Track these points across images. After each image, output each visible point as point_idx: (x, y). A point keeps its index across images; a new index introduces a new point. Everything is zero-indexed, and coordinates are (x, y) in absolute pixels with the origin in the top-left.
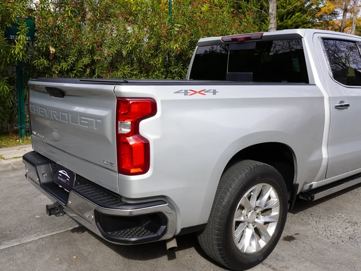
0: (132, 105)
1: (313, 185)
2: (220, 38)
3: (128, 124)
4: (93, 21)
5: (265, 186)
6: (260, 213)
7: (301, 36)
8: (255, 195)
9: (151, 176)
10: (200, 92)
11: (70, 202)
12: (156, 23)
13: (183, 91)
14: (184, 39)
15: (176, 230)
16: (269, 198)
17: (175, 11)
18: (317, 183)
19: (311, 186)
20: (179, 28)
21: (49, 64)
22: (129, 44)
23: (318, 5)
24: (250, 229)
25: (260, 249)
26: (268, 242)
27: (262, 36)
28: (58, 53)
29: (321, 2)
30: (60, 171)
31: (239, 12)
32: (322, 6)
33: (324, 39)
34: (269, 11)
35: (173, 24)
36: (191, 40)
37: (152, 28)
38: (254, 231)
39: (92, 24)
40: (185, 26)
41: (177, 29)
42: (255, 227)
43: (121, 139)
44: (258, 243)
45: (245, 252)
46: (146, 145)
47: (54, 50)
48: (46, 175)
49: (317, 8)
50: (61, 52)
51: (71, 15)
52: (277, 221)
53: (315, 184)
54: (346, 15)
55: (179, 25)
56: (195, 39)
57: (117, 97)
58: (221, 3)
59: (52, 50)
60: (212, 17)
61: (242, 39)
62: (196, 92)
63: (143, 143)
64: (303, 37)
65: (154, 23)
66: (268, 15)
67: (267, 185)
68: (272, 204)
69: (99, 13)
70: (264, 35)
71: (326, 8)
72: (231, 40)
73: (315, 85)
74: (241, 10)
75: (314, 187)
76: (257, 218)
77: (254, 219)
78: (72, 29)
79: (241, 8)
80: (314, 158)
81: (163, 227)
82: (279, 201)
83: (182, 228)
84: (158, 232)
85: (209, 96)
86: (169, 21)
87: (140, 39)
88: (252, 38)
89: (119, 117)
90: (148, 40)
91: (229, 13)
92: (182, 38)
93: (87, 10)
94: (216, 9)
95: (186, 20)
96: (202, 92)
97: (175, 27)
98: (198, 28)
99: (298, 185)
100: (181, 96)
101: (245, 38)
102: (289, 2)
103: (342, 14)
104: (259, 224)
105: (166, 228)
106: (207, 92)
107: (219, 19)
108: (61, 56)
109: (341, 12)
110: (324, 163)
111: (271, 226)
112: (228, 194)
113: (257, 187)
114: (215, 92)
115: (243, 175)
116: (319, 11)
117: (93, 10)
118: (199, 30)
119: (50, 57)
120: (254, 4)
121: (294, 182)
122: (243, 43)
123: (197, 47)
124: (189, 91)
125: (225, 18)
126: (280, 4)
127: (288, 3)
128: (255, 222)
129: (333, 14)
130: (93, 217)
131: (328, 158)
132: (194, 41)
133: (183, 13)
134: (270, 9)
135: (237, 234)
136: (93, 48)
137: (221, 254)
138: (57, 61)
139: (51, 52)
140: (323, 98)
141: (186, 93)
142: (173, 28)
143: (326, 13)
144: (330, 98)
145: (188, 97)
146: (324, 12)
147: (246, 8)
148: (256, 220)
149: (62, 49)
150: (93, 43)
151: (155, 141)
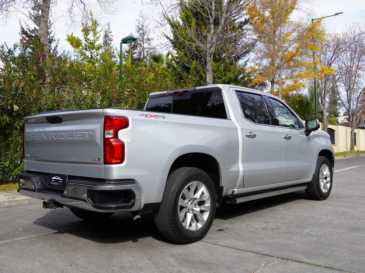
0: (114, 120)
1: (235, 191)
2: (165, 92)
3: (112, 132)
4: (53, 84)
5: (200, 183)
6: (197, 204)
7: (220, 89)
8: (193, 189)
9: (125, 166)
10: (154, 116)
11: (66, 192)
12: (108, 87)
13: (145, 115)
14: (133, 101)
15: (141, 206)
16: (203, 193)
17: (125, 78)
18: (238, 190)
19: (234, 191)
20: (129, 92)
21: (10, 121)
22: (84, 105)
23: (249, 77)
24: (190, 213)
25: (198, 229)
26: (203, 225)
27: (195, 90)
28: (20, 110)
29: (252, 75)
30: (53, 178)
31: (181, 82)
32: (253, 78)
33: (237, 91)
34: (206, 81)
35: (123, 89)
36: (139, 103)
37: (104, 92)
38: (193, 215)
39: (51, 87)
40: (134, 91)
41: (127, 93)
42: (194, 213)
43: (106, 141)
44: (197, 225)
45: (187, 228)
46: (122, 146)
47: (17, 108)
48: (40, 184)
49: (248, 80)
50: (23, 110)
51: (33, 79)
52: (209, 210)
53: (236, 191)
54: (274, 85)
55: (129, 90)
56: (143, 102)
57: (104, 116)
58: (165, 74)
59: (16, 108)
60: (157, 84)
61: (181, 92)
62: (152, 116)
63: (121, 144)
64: (222, 89)
65: (107, 88)
66: (206, 84)
67: (201, 183)
68: (205, 198)
69: (58, 78)
70: (196, 89)
71: (256, 79)
72: (174, 93)
73: (231, 120)
74: (183, 81)
75: (235, 193)
76: (195, 207)
77: (193, 207)
78: (34, 91)
79: (182, 79)
80: (233, 169)
81: (133, 200)
82: (210, 196)
83: (145, 203)
84: (130, 203)
85: (161, 119)
86: (119, 86)
87: (95, 100)
88: (188, 91)
89: (106, 128)
90: (100, 102)
91: (172, 81)
92: (131, 101)
93: (47, 75)
94: (161, 77)
95: (135, 86)
96: (156, 117)
97: (125, 91)
98: (146, 92)
99: (223, 187)
100: (143, 117)
101: (184, 91)
102: (225, 74)
103: (271, 85)
104: (197, 211)
105: (135, 201)
106: (159, 116)
107: (163, 86)
108: (23, 114)
109: (269, 84)
110: (241, 174)
111: (206, 214)
112: (175, 185)
113: (194, 183)
114: (164, 117)
115: (184, 173)
116: (250, 82)
117: (53, 75)
118: (146, 94)
119: (13, 114)
120: (194, 75)
121: (220, 185)
122: (182, 95)
123: (148, 99)
124: (148, 115)
125: (168, 85)
126: (217, 76)
127: (223, 75)
128: (193, 210)
129: (262, 84)
130: (85, 195)
131: (244, 171)
132: (142, 104)
133: (132, 80)
134: (207, 79)
135: (181, 215)
136: (53, 106)
137: (171, 227)
138: (19, 118)
139: (15, 110)
140: (237, 128)
141: (146, 116)
142: (124, 92)
143: (256, 84)
144: (242, 129)
145: (147, 119)
146: (254, 82)
147: (187, 78)
148: (195, 209)
149: (24, 108)
150: (53, 102)
151: (128, 143)
